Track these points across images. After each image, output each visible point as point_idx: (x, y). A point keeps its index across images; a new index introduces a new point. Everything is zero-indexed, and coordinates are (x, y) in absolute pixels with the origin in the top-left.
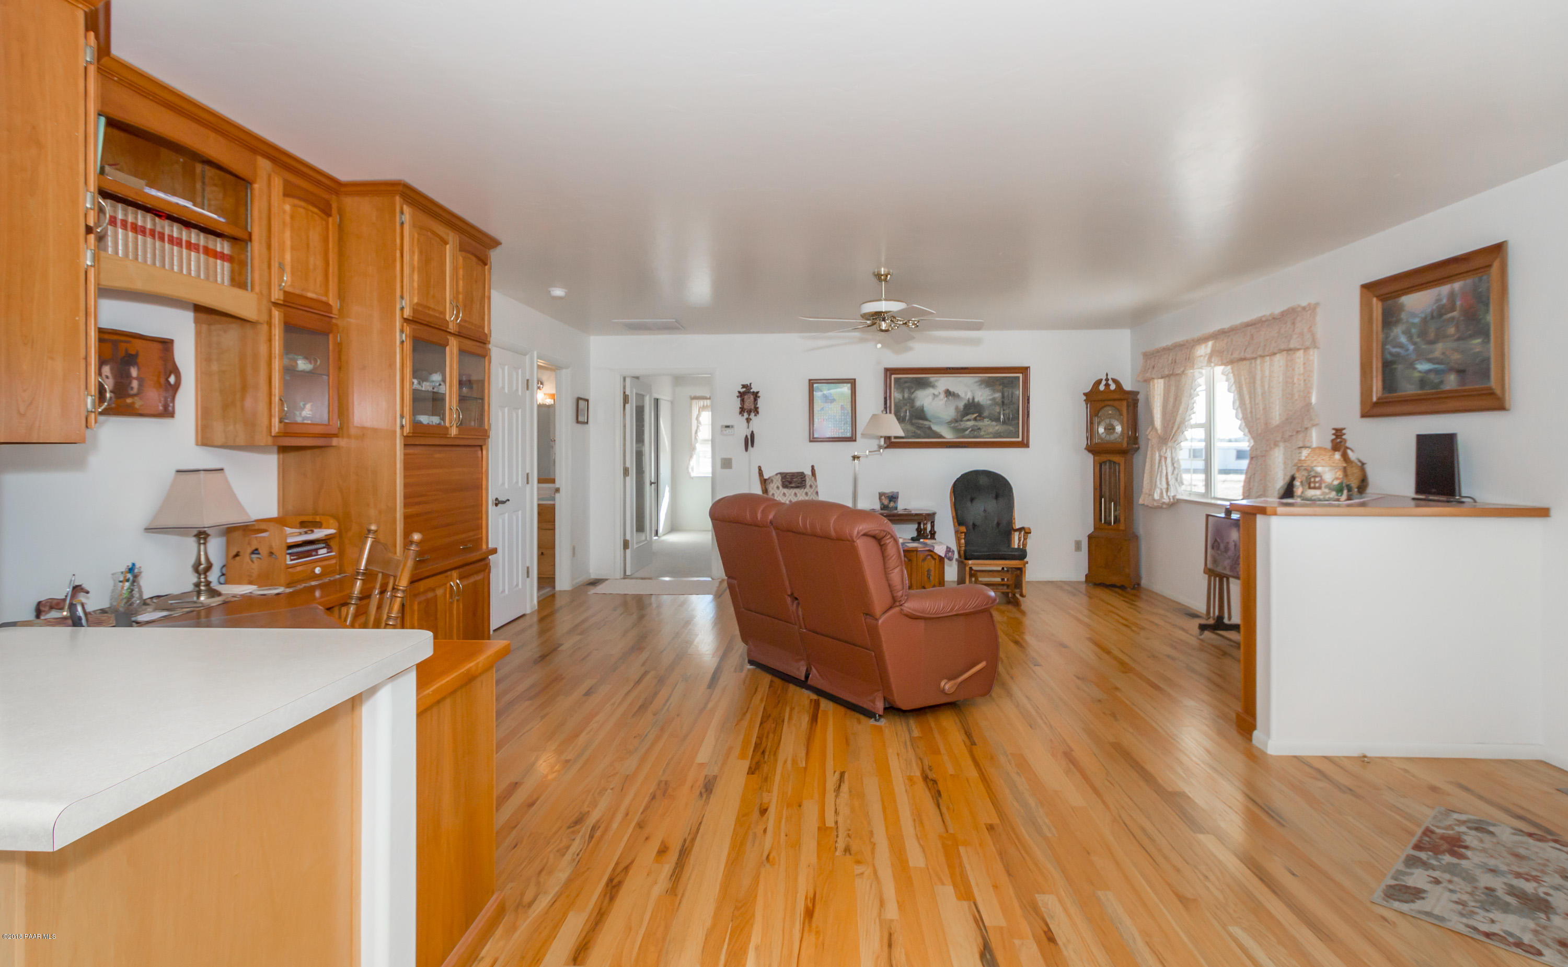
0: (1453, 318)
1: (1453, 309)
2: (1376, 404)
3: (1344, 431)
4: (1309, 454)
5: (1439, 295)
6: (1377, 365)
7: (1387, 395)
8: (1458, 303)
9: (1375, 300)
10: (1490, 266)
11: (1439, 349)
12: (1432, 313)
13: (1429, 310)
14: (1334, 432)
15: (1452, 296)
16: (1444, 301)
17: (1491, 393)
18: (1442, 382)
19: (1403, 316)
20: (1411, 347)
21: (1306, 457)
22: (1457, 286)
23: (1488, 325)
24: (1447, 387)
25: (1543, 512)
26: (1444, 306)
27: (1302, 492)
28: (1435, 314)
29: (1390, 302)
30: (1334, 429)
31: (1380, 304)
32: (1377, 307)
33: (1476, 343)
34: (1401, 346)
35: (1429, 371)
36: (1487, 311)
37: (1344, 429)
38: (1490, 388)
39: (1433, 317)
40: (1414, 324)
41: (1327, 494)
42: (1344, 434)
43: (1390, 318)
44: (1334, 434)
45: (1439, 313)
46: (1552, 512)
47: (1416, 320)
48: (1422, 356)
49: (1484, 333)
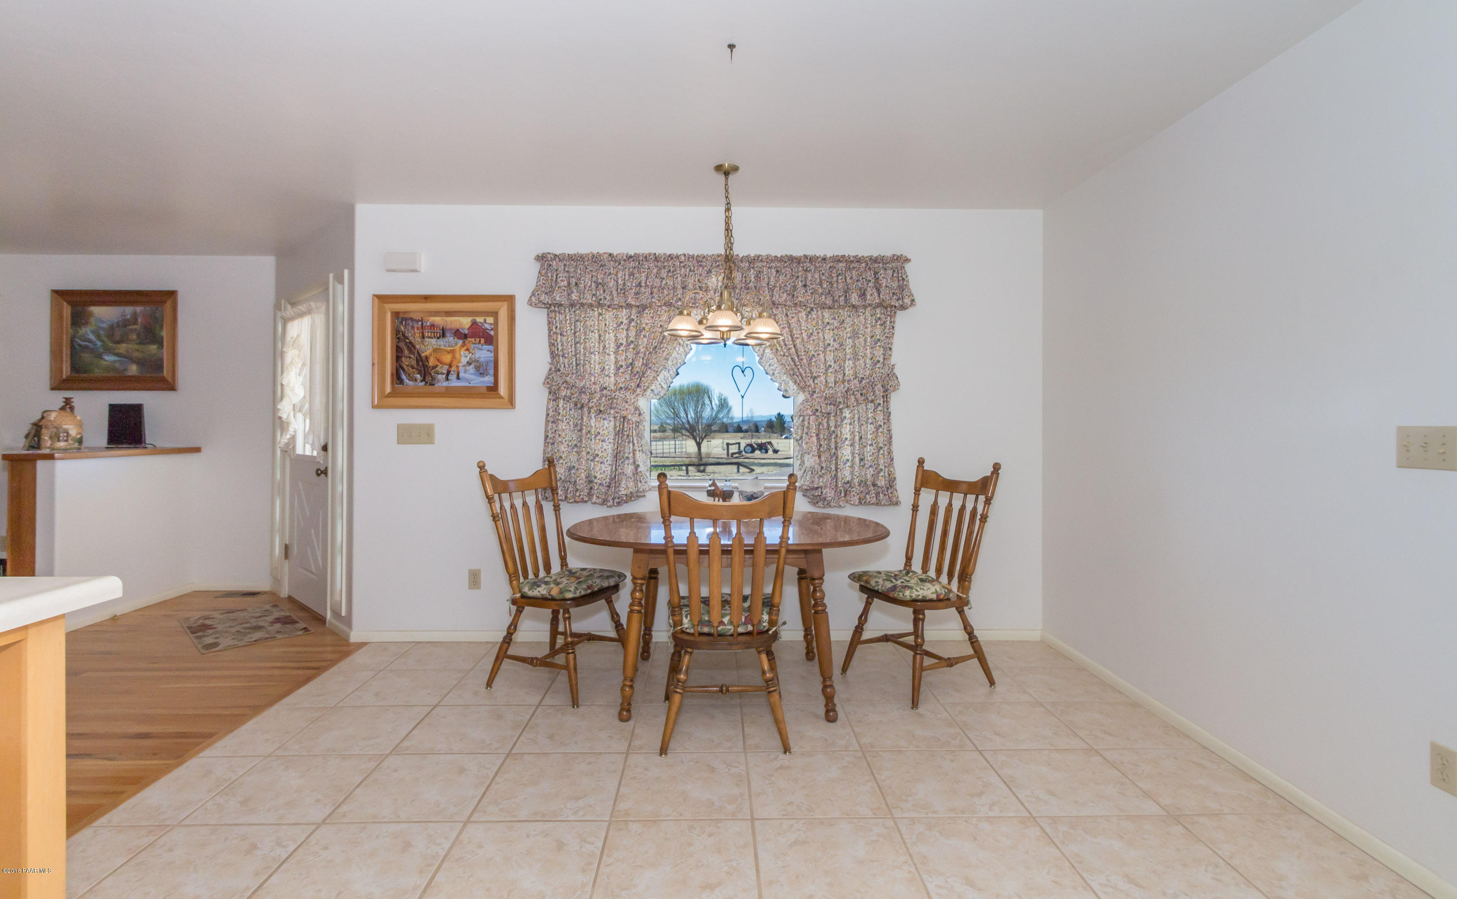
0: (136, 330)
1: (135, 322)
2: (67, 380)
3: (72, 400)
4: (57, 416)
5: (124, 312)
6: (66, 351)
7: (74, 375)
8: (139, 320)
9: (65, 304)
10: (165, 302)
11: (123, 348)
12: (118, 323)
13: (116, 321)
14: (65, 400)
15: (135, 316)
16: (129, 317)
17: (163, 380)
18: (125, 370)
19: (92, 320)
20: (99, 344)
21: (55, 418)
22: (139, 309)
23: (162, 338)
24: (130, 374)
25: (197, 450)
26: (128, 320)
27: (51, 445)
28: (120, 323)
29: (79, 308)
30: (64, 398)
31: (69, 307)
32: (67, 310)
33: (153, 348)
34: (90, 341)
35: (115, 361)
36: (162, 327)
37: (72, 398)
38: (164, 377)
39: (118, 326)
40: (103, 328)
41: (73, 444)
42: (73, 402)
43: (79, 319)
44: (64, 402)
45: (125, 323)
46: (203, 450)
47: (104, 325)
48: (108, 351)
49: (160, 342)
